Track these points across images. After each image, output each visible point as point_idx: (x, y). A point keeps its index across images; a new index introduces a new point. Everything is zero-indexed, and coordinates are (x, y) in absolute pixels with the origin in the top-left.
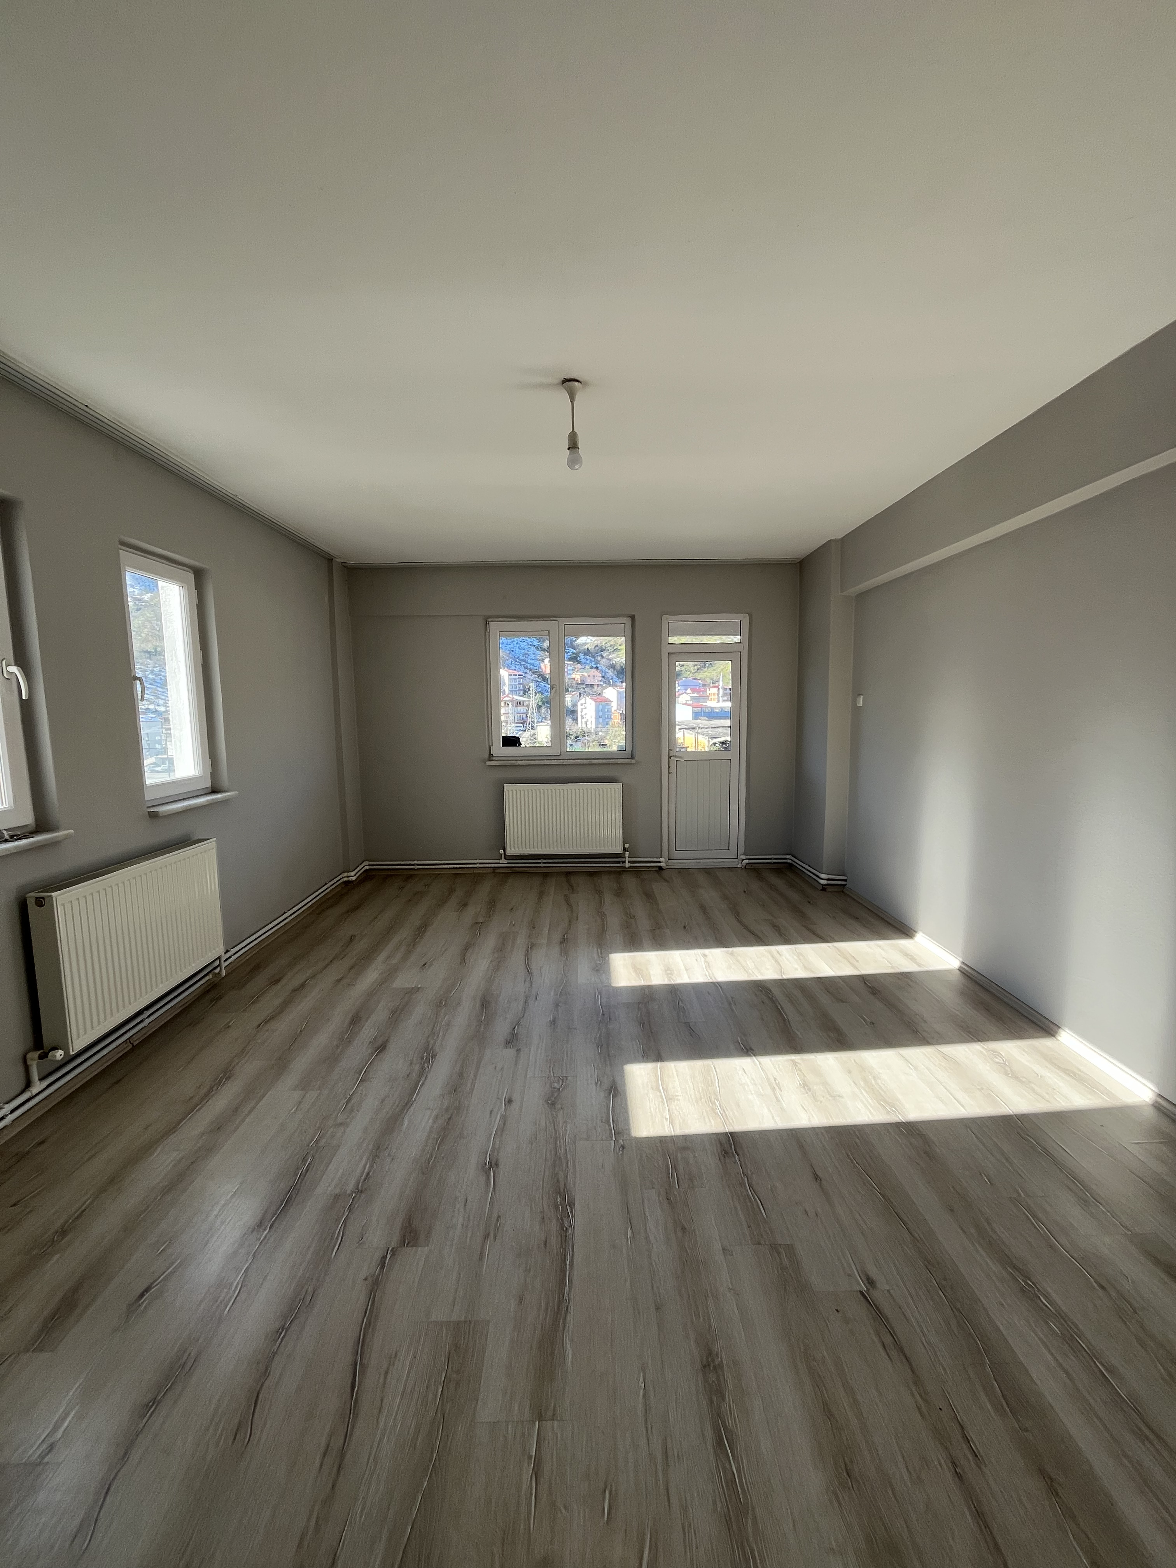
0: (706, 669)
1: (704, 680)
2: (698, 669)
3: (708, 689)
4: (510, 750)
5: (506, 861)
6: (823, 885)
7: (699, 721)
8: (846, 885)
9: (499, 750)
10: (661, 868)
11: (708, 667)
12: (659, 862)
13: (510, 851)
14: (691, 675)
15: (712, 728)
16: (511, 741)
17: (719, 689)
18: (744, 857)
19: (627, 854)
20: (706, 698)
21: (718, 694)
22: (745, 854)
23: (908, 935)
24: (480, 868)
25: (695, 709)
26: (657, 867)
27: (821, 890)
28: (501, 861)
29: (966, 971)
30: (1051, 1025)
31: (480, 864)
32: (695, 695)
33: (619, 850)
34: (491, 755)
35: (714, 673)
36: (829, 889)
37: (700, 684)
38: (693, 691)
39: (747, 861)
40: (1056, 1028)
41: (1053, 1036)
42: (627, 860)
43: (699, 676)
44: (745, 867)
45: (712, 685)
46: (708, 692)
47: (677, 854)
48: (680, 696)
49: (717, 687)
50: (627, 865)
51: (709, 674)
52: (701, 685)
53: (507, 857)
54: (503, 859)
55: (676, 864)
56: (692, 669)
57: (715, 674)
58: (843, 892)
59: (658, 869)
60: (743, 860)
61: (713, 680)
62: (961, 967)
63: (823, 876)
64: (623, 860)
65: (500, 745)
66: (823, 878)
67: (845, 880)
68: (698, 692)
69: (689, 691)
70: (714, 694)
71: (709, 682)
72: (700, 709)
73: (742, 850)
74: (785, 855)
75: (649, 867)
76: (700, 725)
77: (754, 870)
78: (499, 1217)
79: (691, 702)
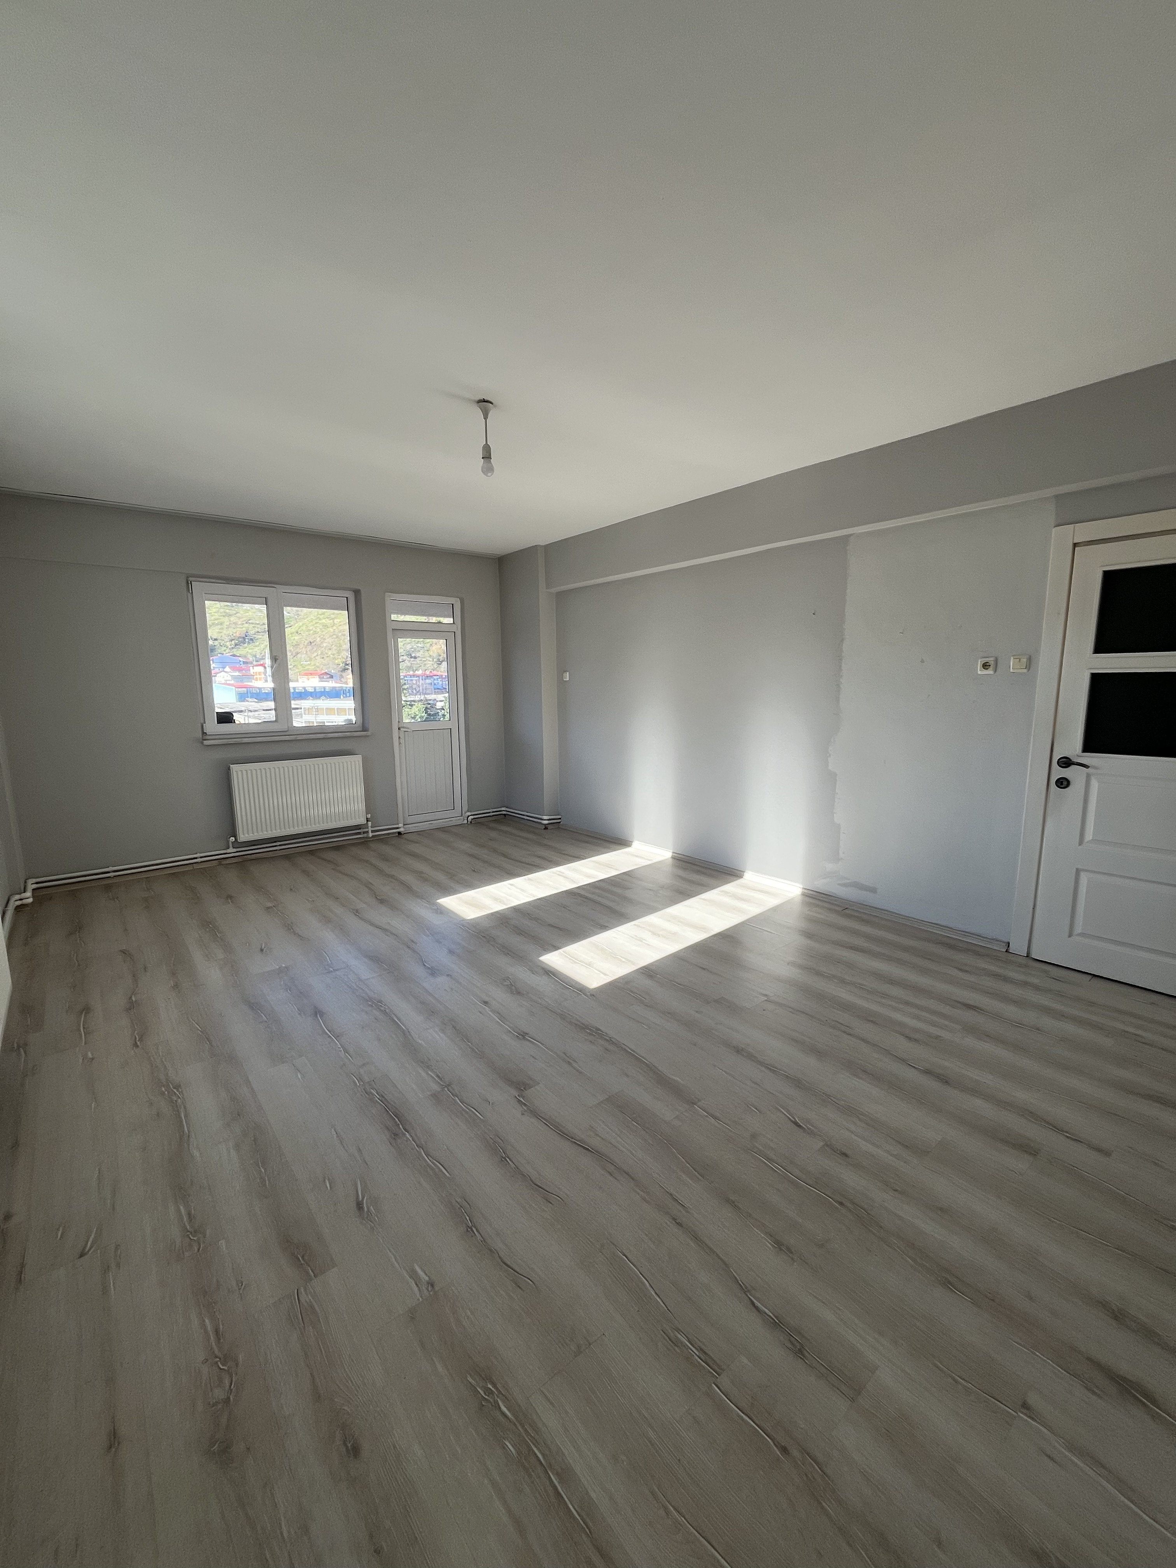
0: (246, 645)
1: (245, 657)
2: (236, 645)
3: (251, 668)
4: (225, 728)
5: (235, 850)
6: (545, 825)
7: (246, 703)
8: (560, 822)
9: (213, 727)
10: (399, 833)
11: (249, 643)
12: (398, 828)
13: (243, 837)
14: (227, 651)
15: (264, 710)
16: (226, 718)
17: (265, 667)
18: (469, 814)
19: (370, 823)
20: (250, 677)
21: (265, 673)
22: (468, 811)
23: (625, 845)
24: (202, 862)
25: (240, 690)
26: (395, 833)
27: (544, 829)
28: (228, 851)
29: (678, 857)
30: (739, 872)
31: (201, 857)
32: (237, 674)
33: (363, 821)
34: (204, 733)
35: (256, 649)
36: (550, 827)
37: (240, 661)
38: (234, 669)
39: (472, 817)
40: (742, 873)
41: (742, 878)
42: (370, 829)
43: (235, 652)
44: (471, 822)
45: (255, 663)
46: (252, 671)
47: (410, 820)
48: (218, 675)
49: (263, 665)
50: (371, 835)
51: (250, 651)
52: (241, 663)
53: (237, 844)
54: (231, 848)
55: (412, 828)
56: (228, 644)
57: (258, 651)
58: (559, 828)
59: (397, 835)
60: (469, 816)
61: (255, 656)
62: (672, 856)
63: (545, 817)
64: (366, 830)
65: (215, 723)
66: (546, 819)
67: (560, 819)
68: (240, 670)
69: (227, 669)
70: (260, 673)
71: (251, 659)
72: (245, 689)
73: (465, 808)
74: (501, 808)
75: (388, 834)
76: (250, 708)
77: (477, 822)
78: (564, 1053)
79: (232, 682)
